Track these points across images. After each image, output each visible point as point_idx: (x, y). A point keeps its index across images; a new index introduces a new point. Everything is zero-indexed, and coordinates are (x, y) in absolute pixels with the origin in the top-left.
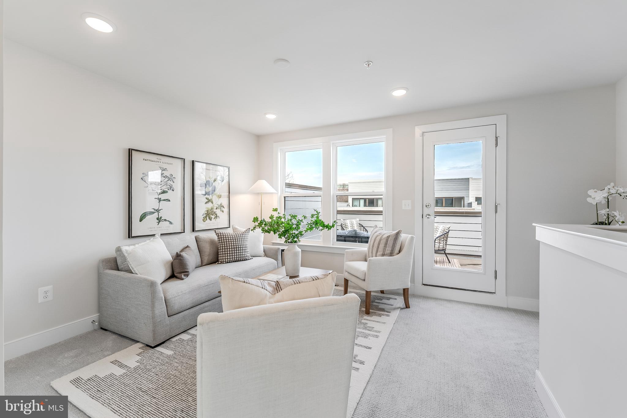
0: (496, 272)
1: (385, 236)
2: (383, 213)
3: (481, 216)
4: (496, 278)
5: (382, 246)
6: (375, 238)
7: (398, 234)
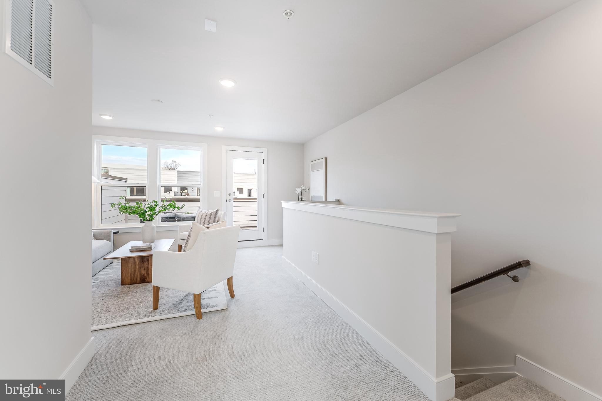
0: (263, 228)
1: (209, 213)
2: (201, 200)
3: (256, 201)
4: (263, 231)
5: (207, 219)
6: (202, 215)
7: (217, 211)
